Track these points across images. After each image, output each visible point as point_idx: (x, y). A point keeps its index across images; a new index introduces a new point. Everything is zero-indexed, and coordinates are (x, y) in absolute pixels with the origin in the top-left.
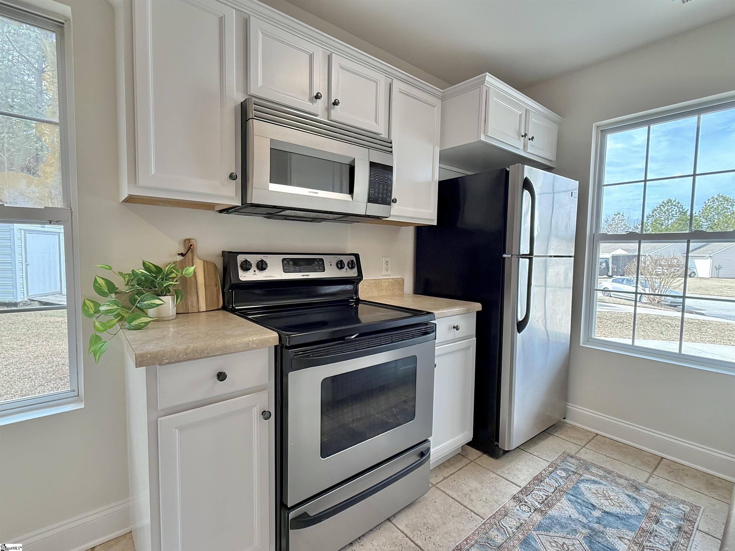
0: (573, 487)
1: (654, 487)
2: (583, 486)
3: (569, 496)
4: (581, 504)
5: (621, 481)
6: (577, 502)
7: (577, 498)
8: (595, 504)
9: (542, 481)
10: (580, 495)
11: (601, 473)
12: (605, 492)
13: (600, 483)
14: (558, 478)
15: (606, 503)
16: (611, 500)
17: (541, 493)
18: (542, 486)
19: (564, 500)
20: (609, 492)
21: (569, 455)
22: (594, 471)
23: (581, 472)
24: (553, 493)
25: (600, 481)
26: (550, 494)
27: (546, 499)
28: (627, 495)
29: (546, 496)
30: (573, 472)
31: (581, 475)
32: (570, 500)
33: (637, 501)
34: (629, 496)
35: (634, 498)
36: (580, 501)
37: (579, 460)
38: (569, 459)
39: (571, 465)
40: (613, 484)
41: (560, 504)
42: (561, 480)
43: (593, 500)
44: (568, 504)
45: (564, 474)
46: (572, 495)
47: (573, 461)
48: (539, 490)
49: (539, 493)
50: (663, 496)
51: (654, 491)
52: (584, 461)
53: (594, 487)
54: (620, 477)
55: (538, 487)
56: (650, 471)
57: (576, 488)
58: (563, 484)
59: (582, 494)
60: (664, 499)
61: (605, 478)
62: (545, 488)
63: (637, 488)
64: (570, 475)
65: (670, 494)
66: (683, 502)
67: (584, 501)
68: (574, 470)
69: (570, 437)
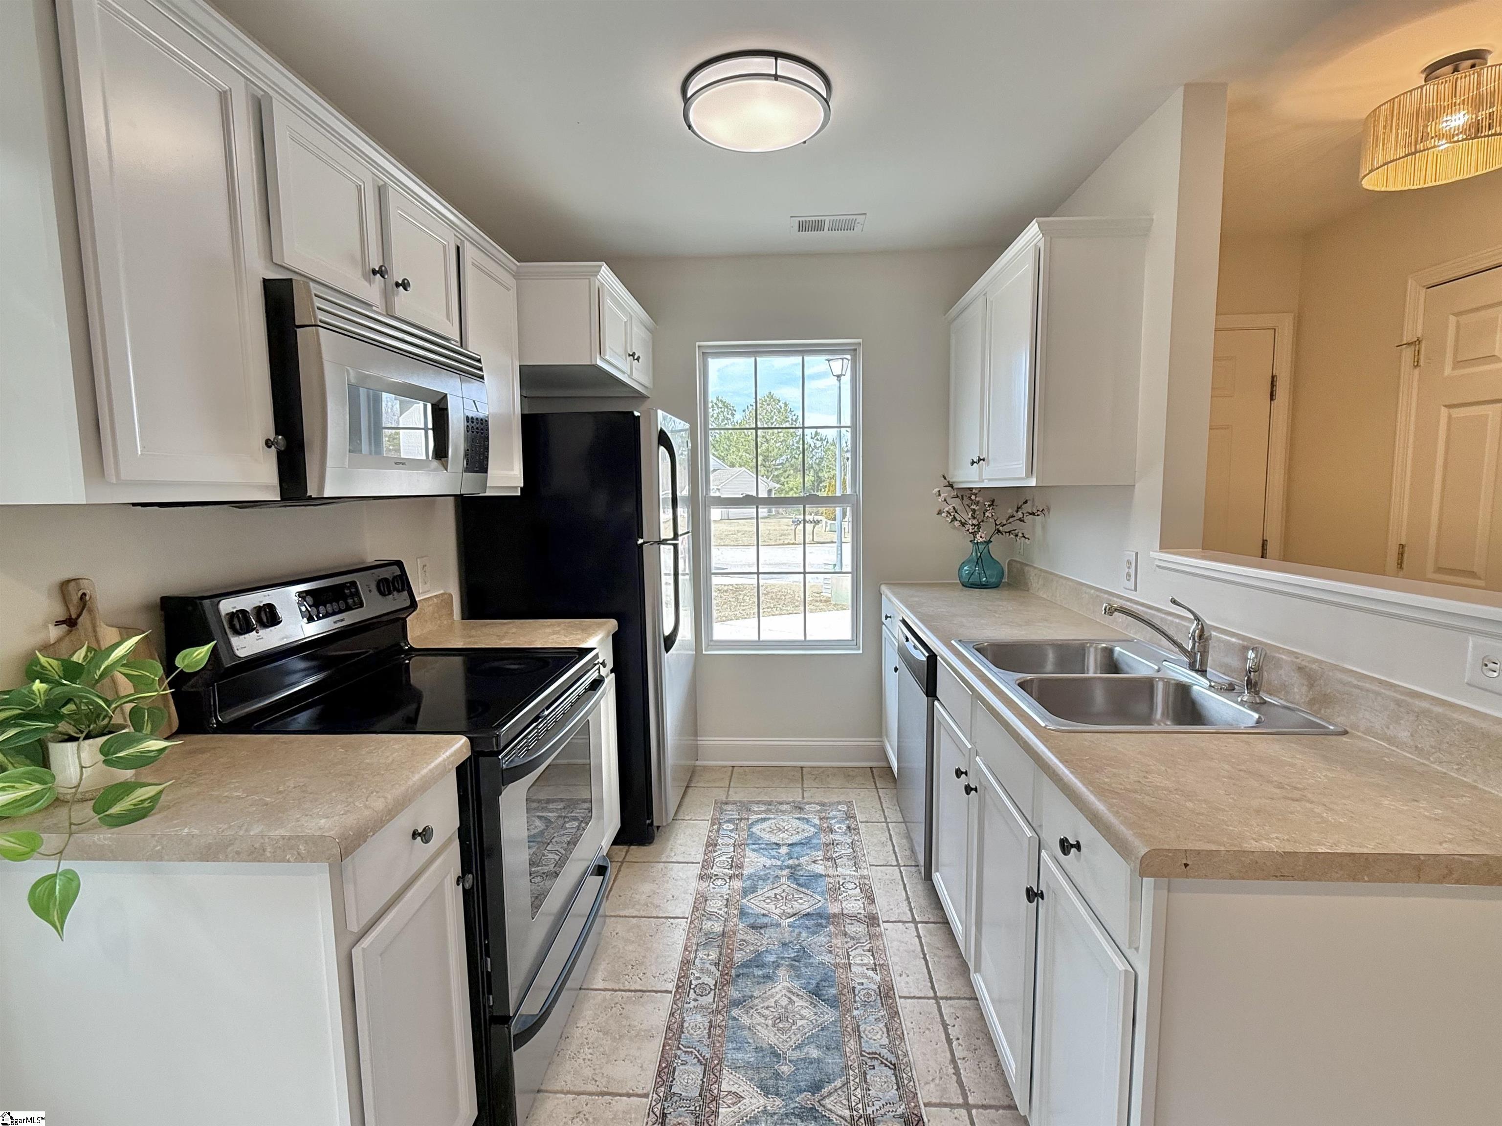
0: (748, 836)
1: (813, 800)
2: (755, 829)
3: (751, 847)
4: (766, 849)
5: (784, 807)
6: (761, 848)
7: (759, 844)
8: (778, 842)
9: (716, 845)
10: (759, 840)
11: (763, 808)
12: (778, 825)
13: (769, 819)
14: (729, 833)
15: (785, 835)
16: (787, 830)
17: (724, 858)
18: (719, 849)
19: (748, 853)
20: (781, 823)
21: (722, 803)
22: (756, 809)
23: (745, 815)
24: (734, 851)
25: (768, 816)
26: (732, 854)
27: (732, 861)
28: (797, 819)
29: (730, 858)
30: (739, 819)
31: (748, 819)
32: (754, 850)
33: (808, 821)
34: (799, 819)
35: (804, 818)
36: (763, 846)
37: (735, 803)
38: (725, 807)
39: (731, 813)
40: (779, 814)
41: (748, 860)
42: (733, 834)
43: (774, 839)
44: (755, 854)
45: (731, 827)
46: (754, 844)
47: (729, 807)
48: (720, 856)
49: (721, 858)
50: (823, 804)
51: (814, 804)
52: (740, 802)
53: (765, 825)
54: (781, 803)
55: (716, 854)
56: (800, 785)
57: (751, 835)
58: (737, 837)
59: (760, 838)
60: (825, 808)
61: (770, 810)
62: (723, 851)
63: (800, 808)
64: (737, 824)
65: (826, 801)
66: (839, 803)
67: (767, 844)
68: (738, 817)
69: (709, 781)
